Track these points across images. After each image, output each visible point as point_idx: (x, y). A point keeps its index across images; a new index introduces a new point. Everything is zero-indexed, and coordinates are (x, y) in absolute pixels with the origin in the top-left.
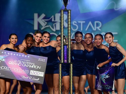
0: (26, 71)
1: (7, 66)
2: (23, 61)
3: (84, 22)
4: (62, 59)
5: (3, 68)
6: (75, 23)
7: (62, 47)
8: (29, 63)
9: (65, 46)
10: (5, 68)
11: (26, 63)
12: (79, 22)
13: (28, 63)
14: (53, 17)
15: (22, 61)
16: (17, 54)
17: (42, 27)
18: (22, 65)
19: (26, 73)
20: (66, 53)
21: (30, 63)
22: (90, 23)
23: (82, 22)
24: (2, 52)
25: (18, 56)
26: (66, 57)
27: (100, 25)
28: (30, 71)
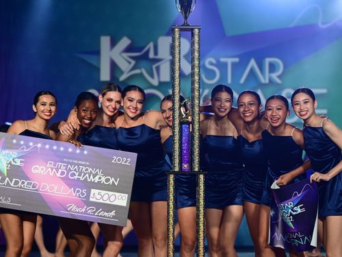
0: (78, 191)
1: (27, 179)
2: (71, 164)
3: (237, 60)
4: (177, 161)
5: (16, 183)
6: (211, 64)
7: (177, 130)
8: (87, 170)
9: (183, 126)
10: (23, 183)
11: (79, 169)
12: (223, 60)
13: (84, 170)
14: (151, 45)
15: (68, 163)
16: (53, 145)
17: (122, 73)
18: (68, 174)
19: (80, 197)
20: (186, 145)
21: (90, 170)
22: (253, 63)
23: (230, 61)
24: (14, 141)
25: (58, 150)
26: (187, 156)
27: (279, 69)
28: (90, 191)
